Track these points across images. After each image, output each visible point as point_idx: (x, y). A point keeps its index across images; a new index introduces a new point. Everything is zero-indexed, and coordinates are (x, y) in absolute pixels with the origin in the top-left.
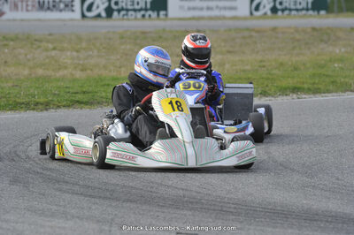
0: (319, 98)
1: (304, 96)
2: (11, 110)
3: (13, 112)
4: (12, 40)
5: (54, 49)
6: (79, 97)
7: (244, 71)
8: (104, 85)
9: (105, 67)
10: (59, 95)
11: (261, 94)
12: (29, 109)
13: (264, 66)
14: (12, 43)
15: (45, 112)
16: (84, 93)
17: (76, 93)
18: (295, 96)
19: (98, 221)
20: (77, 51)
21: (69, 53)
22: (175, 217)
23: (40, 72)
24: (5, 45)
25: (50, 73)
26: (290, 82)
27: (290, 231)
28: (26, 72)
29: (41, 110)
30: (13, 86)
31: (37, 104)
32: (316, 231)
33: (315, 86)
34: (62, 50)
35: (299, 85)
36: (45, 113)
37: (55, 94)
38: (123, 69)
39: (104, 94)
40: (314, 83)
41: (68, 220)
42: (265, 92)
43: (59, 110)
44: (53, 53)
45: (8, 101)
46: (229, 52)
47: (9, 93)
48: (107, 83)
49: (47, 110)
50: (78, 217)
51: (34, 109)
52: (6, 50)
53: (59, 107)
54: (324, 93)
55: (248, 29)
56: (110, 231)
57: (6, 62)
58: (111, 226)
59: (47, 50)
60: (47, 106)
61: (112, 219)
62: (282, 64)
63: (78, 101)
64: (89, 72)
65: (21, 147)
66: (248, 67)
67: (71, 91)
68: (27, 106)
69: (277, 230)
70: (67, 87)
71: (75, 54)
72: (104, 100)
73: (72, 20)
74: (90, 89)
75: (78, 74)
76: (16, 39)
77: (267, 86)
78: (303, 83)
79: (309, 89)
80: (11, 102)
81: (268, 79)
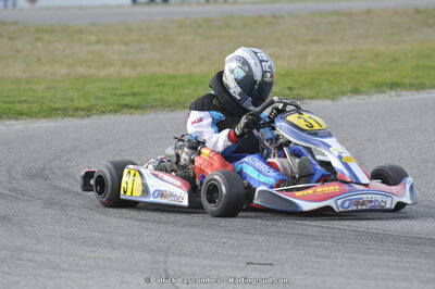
0: (424, 95)
1: (405, 93)
2: (45, 117)
3: (47, 120)
4: (47, 32)
5: (98, 42)
6: (128, 100)
7: (331, 64)
8: (159, 85)
9: (160, 63)
10: (103, 98)
11: (352, 91)
12: (67, 116)
13: (356, 58)
14: (46, 37)
15: (87, 119)
16: (134, 94)
17: (125, 95)
18: (393, 93)
19: (151, 250)
20: (126, 44)
21: (116, 47)
22: (246, 244)
23: (81, 70)
24: (38, 40)
25: (93, 71)
26: (388, 77)
27: (386, 258)
28: (64, 70)
29: (83, 117)
30: (48, 88)
31: (77, 109)
32: (419, 257)
33: (419, 81)
34: (107, 43)
35: (398, 80)
36: (86, 121)
37: (98, 97)
38: (182, 66)
39: (158, 96)
40: (417, 78)
41: (114, 249)
42: (356, 89)
43: (104, 117)
44: (98, 47)
45: (41, 106)
46: (313, 41)
47: (43, 97)
48: (161, 81)
49: (89, 116)
50: (126, 246)
51: (72, 116)
52: (40, 45)
53: (104, 113)
54: (429, 88)
55: (335, 13)
56: (165, 262)
57: (39, 60)
58: (167, 256)
59: (89, 43)
60: (89, 111)
61: (168, 248)
62: (377, 55)
63: (126, 106)
64: (140, 69)
65: (57, 163)
66: (336, 60)
67: (118, 92)
68: (65, 112)
69: (371, 257)
70: (113, 89)
71: (123, 48)
72: (159, 103)
73: (120, 6)
74: (142, 90)
75: (127, 72)
76: (51, 30)
77: (359, 82)
78: (404, 77)
79: (411, 85)
80: (45, 108)
81: (359, 73)
